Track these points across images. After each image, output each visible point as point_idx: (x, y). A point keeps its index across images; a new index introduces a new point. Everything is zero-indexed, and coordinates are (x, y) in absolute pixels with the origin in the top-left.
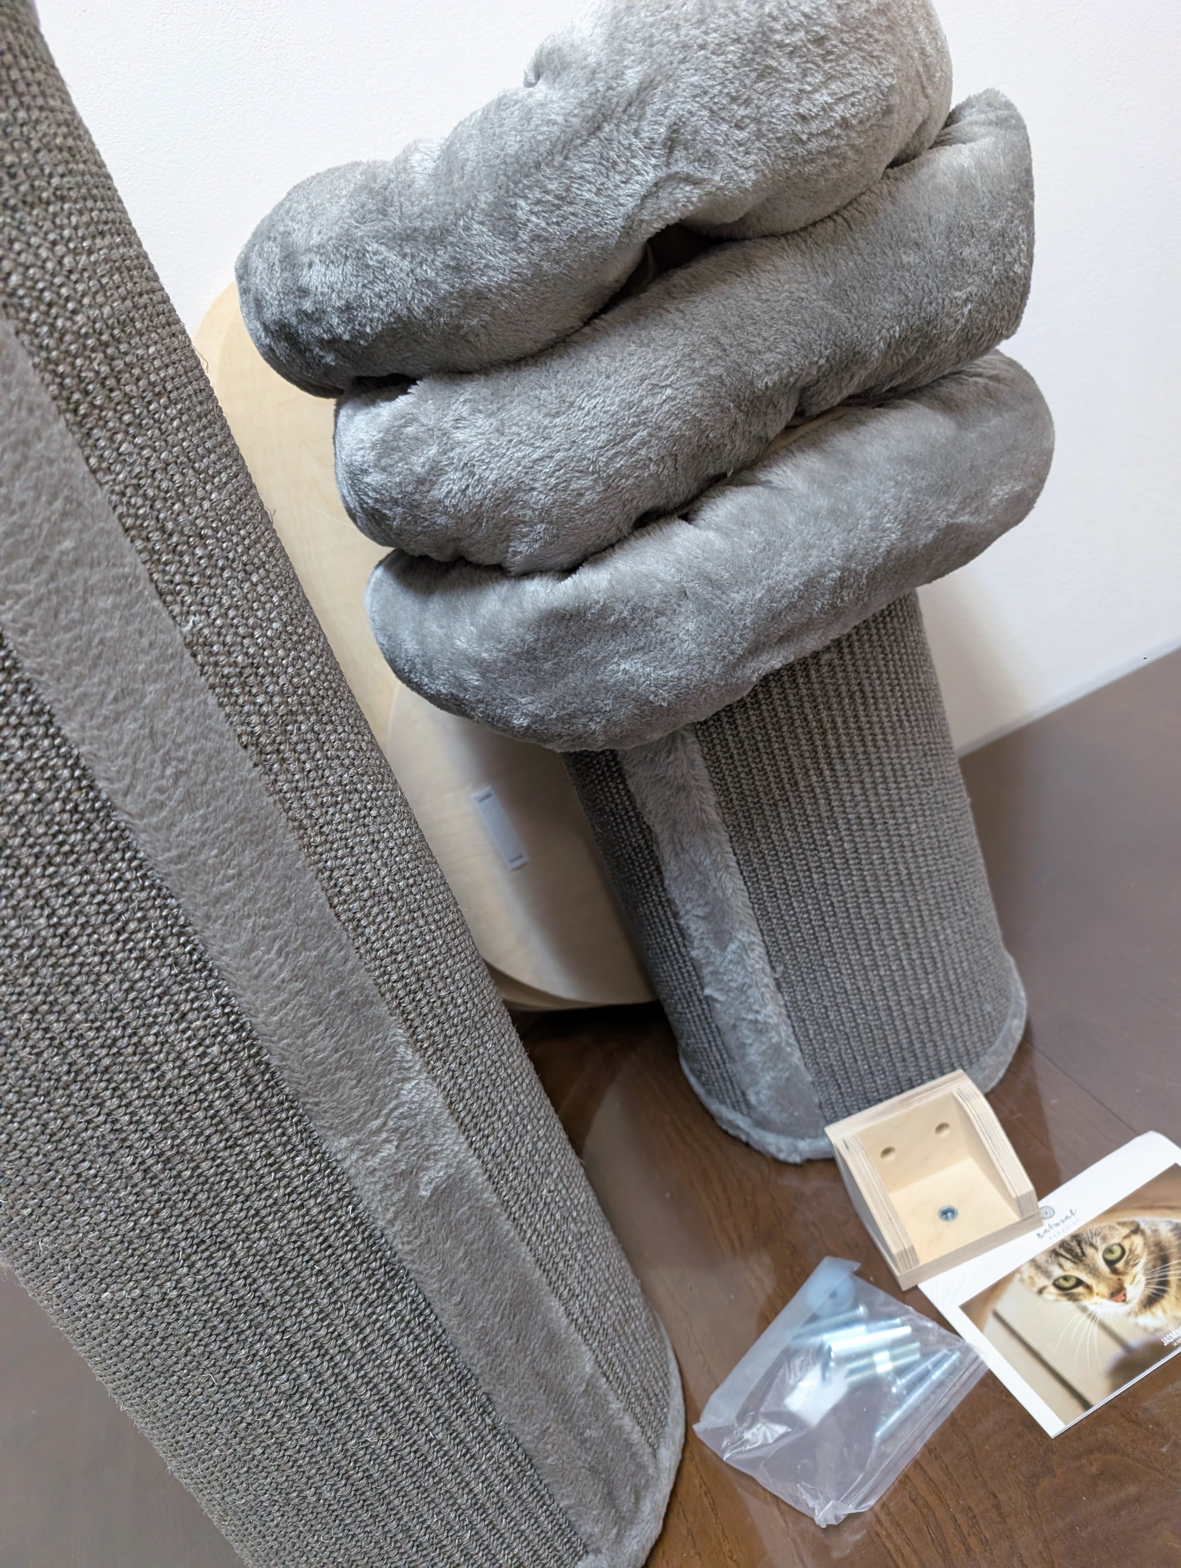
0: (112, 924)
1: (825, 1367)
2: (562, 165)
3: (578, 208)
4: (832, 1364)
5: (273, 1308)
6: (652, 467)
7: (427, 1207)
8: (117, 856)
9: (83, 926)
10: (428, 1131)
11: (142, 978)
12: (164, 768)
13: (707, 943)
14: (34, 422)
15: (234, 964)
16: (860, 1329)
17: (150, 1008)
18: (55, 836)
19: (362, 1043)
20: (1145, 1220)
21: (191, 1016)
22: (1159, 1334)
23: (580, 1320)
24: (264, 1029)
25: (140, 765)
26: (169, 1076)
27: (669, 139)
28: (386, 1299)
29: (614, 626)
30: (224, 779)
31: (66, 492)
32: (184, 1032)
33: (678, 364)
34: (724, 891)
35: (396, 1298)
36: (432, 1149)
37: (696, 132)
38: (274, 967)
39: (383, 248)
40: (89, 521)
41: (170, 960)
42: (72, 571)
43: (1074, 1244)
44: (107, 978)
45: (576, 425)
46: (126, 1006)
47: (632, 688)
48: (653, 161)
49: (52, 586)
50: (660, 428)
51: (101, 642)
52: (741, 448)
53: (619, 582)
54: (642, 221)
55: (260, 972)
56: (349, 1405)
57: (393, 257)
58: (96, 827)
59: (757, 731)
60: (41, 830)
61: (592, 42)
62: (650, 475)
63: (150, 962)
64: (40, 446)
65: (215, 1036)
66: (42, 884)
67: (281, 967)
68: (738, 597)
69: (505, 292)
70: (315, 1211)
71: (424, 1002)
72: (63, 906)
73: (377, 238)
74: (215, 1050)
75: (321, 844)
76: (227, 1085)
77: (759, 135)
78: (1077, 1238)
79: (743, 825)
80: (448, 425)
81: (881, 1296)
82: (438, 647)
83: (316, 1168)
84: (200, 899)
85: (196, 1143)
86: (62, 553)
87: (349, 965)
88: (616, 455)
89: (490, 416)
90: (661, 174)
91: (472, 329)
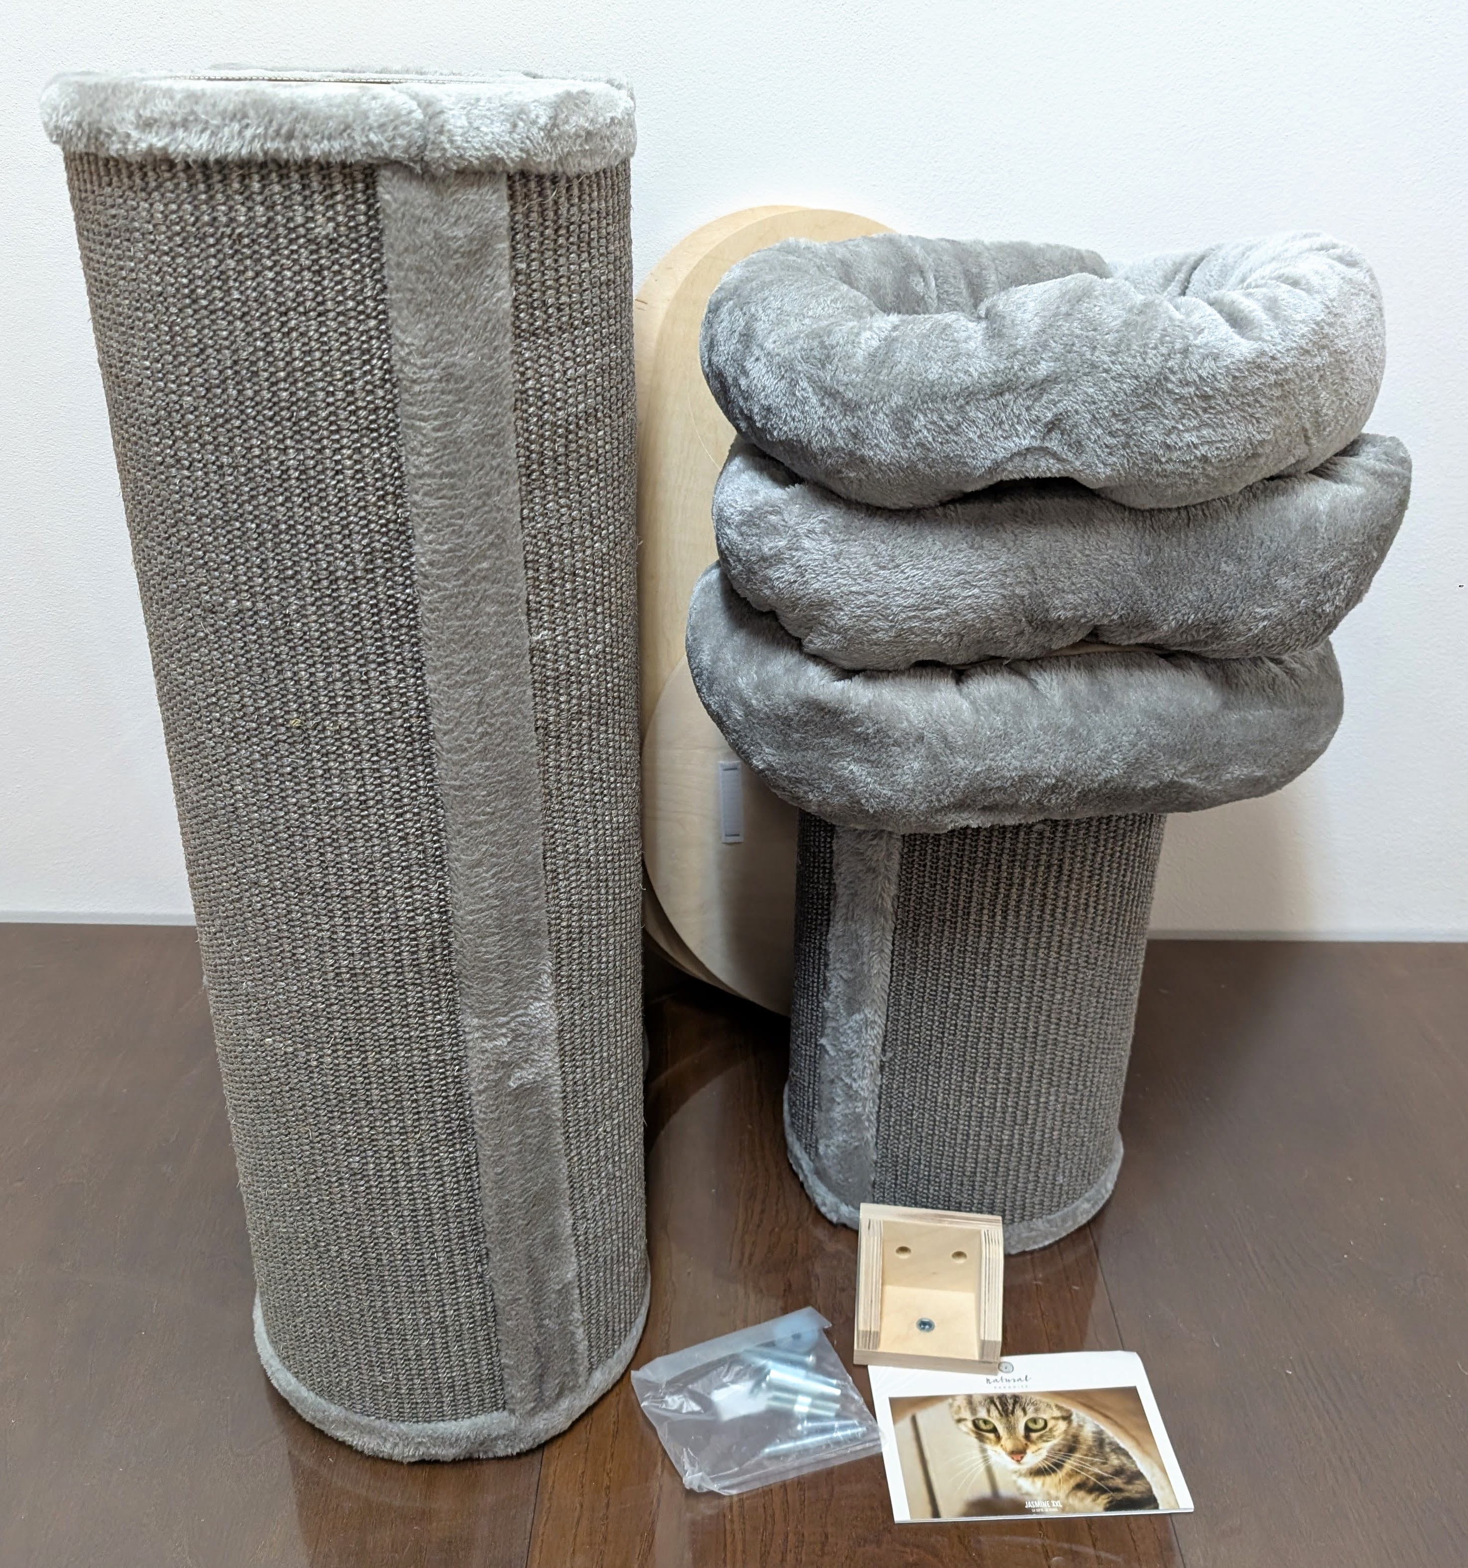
0: (396, 808)
1: (758, 1385)
2: (961, 407)
4: (764, 1385)
5: (373, 1108)
6: (940, 637)
7: (509, 1094)
8: (421, 768)
9: (378, 802)
10: (536, 1042)
11: (398, 851)
12: (478, 727)
13: (839, 1002)
14: (500, 482)
15: (460, 870)
16: (802, 1372)
17: (394, 872)
18: (388, 739)
19: (519, 960)
20: (1079, 1414)
21: (416, 890)
22: (1026, 1498)
23: (581, 1238)
24: (460, 921)
25: (463, 720)
26: (383, 922)
27: (1052, 423)
28: (450, 1143)
29: (858, 735)
30: (514, 746)
31: (499, 531)
32: (407, 898)
33: (993, 574)
34: (871, 968)
35: (458, 1146)
36: (532, 1057)
37: (1075, 426)
38: (486, 884)
39: (810, 390)
41: (420, 848)
42: (479, 583)
43: (1011, 1401)
44: (376, 841)
45: (894, 582)
46: (378, 864)
47: (852, 787)
48: (1033, 432)
49: (463, 589)
50: (958, 614)
51: (476, 634)
52: (1023, 649)
53: (876, 705)
54: (1005, 469)
55: (475, 883)
56: (391, 1202)
57: (814, 400)
58: (417, 745)
59: (954, 857)
60: (382, 732)
61: (1027, 329)
62: (935, 642)
63: (408, 843)
64: (497, 498)
65: (425, 910)
66: (366, 765)
67: (491, 885)
68: (962, 763)
69: (883, 468)
70: (432, 1058)
71: (577, 950)
72: (372, 784)
73: (810, 379)
74: (421, 919)
75: (558, 811)
76: (417, 945)
77: (1125, 446)
78: (1016, 1399)
79: (910, 924)
80: (800, 531)
81: (834, 1357)
82: (724, 673)
83: (448, 1029)
84: (460, 819)
85: (378, 973)
86: (479, 570)
87: (537, 903)
88: (915, 617)
89: (835, 542)
90: (1036, 443)
91: (849, 478)
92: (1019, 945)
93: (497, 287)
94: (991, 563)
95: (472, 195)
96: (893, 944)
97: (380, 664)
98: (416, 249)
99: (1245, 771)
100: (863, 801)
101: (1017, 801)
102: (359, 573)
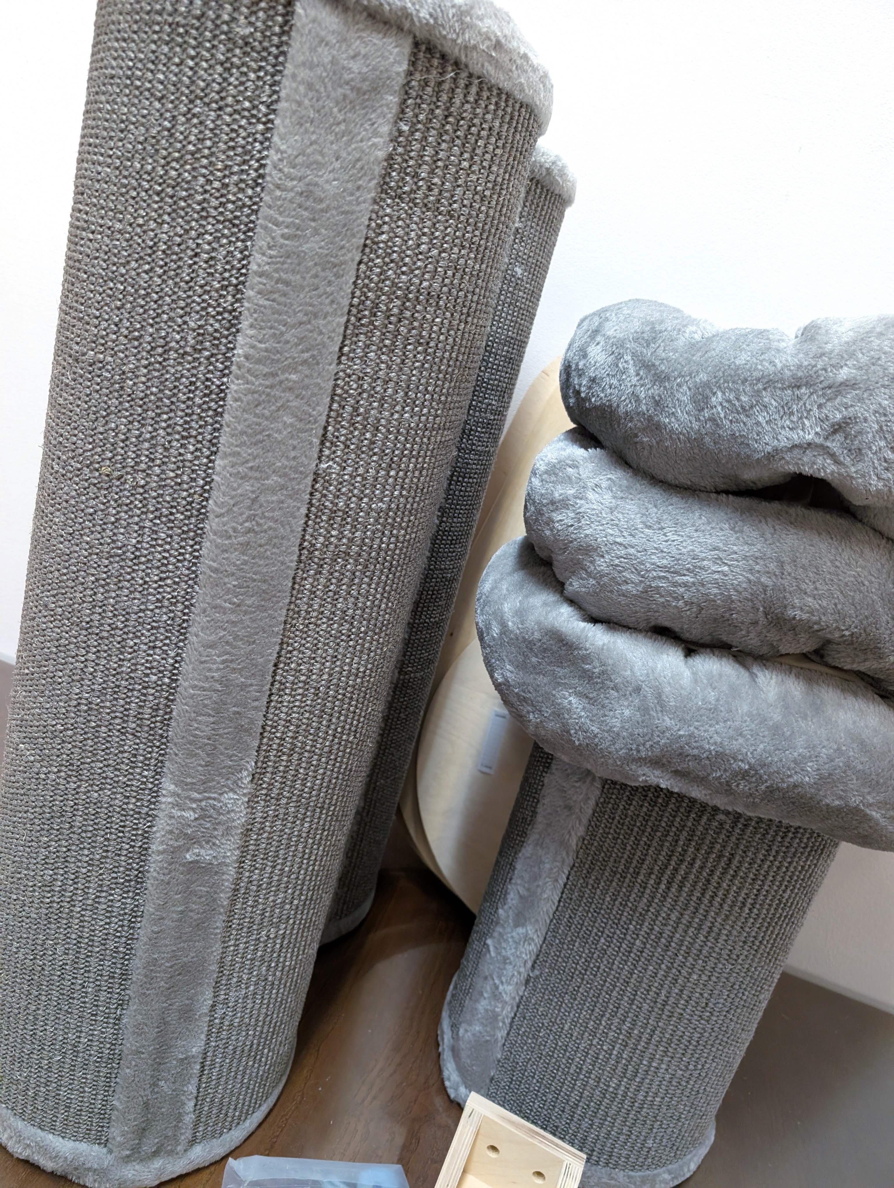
0: (162, 572)
2: (759, 391)
3: (750, 422)
5: (74, 833)
6: (681, 603)
7: (184, 865)
8: (191, 542)
9: (149, 561)
10: (221, 829)
11: (152, 610)
12: (247, 521)
13: (511, 913)
14: (330, 309)
15: (197, 646)
17: (144, 628)
18: (172, 507)
19: (226, 749)
21: (158, 651)
24: (183, 692)
25: (235, 509)
26: (124, 669)
27: (839, 424)
28: (126, 889)
29: (585, 671)
30: (275, 553)
31: (315, 353)
32: (148, 655)
33: (745, 558)
34: (543, 891)
35: (131, 894)
36: (214, 840)
37: (860, 433)
38: (215, 666)
39: (631, 362)
40: (315, 375)
41: (172, 615)
42: (284, 391)
44: (138, 595)
45: (654, 542)
46: (134, 616)
47: (566, 716)
48: (818, 429)
49: (268, 390)
50: (703, 585)
51: (269, 436)
52: (753, 641)
53: (608, 650)
54: (784, 458)
55: (205, 662)
56: (65, 921)
57: (632, 371)
58: (193, 520)
59: (641, 819)
60: (168, 498)
61: (839, 338)
62: (676, 607)
63: (162, 607)
64: (321, 322)
65: (160, 672)
66: (148, 524)
67: (218, 669)
68: (668, 722)
69: (674, 436)
70: (131, 806)
71: (284, 763)
72: (148, 543)
73: (634, 354)
74: (154, 678)
75: (301, 631)
76: (145, 701)
79: (587, 866)
80: (590, 484)
83: (150, 786)
84: (208, 599)
85: (108, 714)
86: (287, 379)
87: (256, 704)
88: (664, 578)
89: (614, 497)
90: (818, 440)
91: (642, 443)
92: (673, 917)
93: (376, 134)
94: (746, 548)
95: (376, 39)
96: (568, 879)
97: (183, 437)
98: (312, 67)
100: (572, 732)
101: (709, 775)
102: (188, 349)
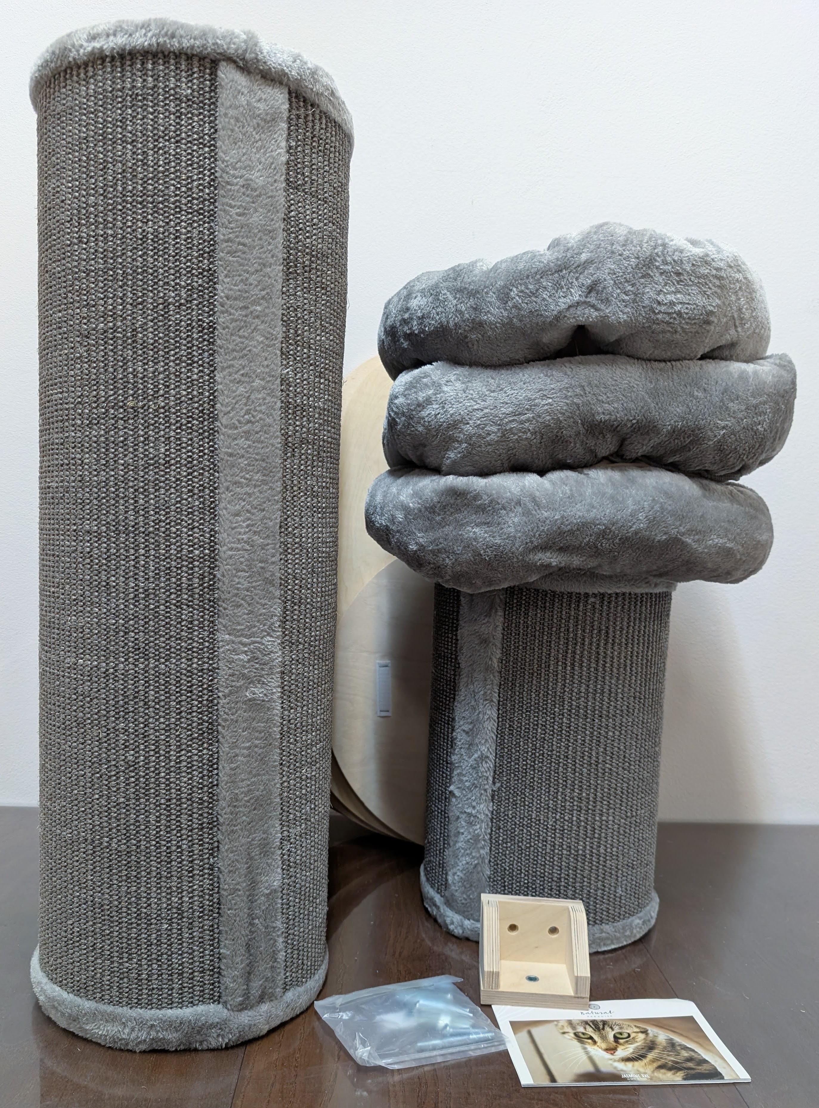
0: (189, 468)
1: (409, 1013)
3: (539, 300)
4: (413, 1012)
6: (529, 434)
7: (246, 703)
8: (207, 441)
9: (177, 462)
10: (266, 668)
11: (186, 500)
12: (245, 414)
13: (462, 751)
14: (271, 261)
15: (226, 516)
16: (443, 1003)
17: (182, 515)
18: (188, 417)
19: (260, 598)
20: (653, 1030)
21: (196, 530)
22: (621, 1073)
24: (222, 557)
25: (237, 406)
26: (171, 552)
27: (591, 286)
28: (200, 743)
29: (479, 506)
30: (266, 438)
31: (268, 291)
32: (189, 536)
33: (560, 390)
34: (483, 716)
35: (205, 745)
36: (263, 679)
37: (604, 288)
38: (242, 530)
39: (448, 293)
40: (271, 306)
41: (201, 500)
42: (254, 319)
43: (600, 1024)
44: (173, 491)
46: (173, 509)
47: (474, 544)
48: (580, 293)
49: (244, 318)
50: (539, 417)
51: (250, 351)
54: (565, 316)
55: (235, 528)
57: (450, 298)
58: (206, 423)
60: (184, 411)
61: (573, 239)
62: (526, 438)
63: (193, 495)
64: (269, 270)
65: (201, 546)
66: (172, 434)
67: (245, 533)
68: (545, 514)
69: (493, 327)
72: (175, 448)
74: (197, 553)
76: (192, 574)
77: (634, 301)
78: (605, 1023)
79: (510, 680)
81: (466, 999)
84: (229, 479)
86: (255, 310)
90: (583, 299)
94: (559, 384)
96: (499, 696)
97: (188, 365)
99: (721, 541)
100: (482, 552)
101: (581, 543)
102: (182, 302)
